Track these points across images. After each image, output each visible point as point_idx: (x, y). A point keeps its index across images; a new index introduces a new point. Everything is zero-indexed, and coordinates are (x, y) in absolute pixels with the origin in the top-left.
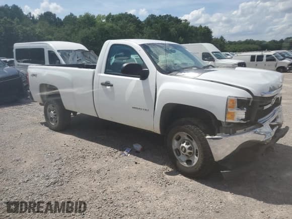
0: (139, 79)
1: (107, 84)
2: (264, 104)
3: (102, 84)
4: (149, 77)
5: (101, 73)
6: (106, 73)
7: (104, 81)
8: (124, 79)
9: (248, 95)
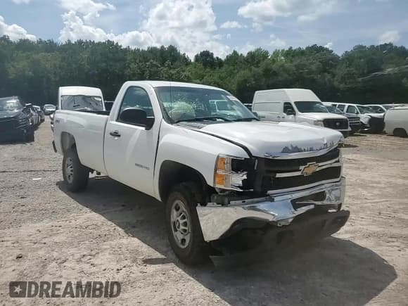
0: (143, 128)
1: (116, 134)
2: (276, 169)
3: (111, 134)
4: (154, 126)
5: (113, 120)
6: (117, 120)
7: (113, 130)
8: (131, 128)
9: (245, 155)
